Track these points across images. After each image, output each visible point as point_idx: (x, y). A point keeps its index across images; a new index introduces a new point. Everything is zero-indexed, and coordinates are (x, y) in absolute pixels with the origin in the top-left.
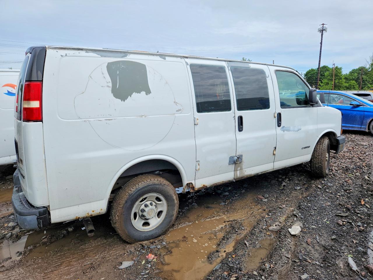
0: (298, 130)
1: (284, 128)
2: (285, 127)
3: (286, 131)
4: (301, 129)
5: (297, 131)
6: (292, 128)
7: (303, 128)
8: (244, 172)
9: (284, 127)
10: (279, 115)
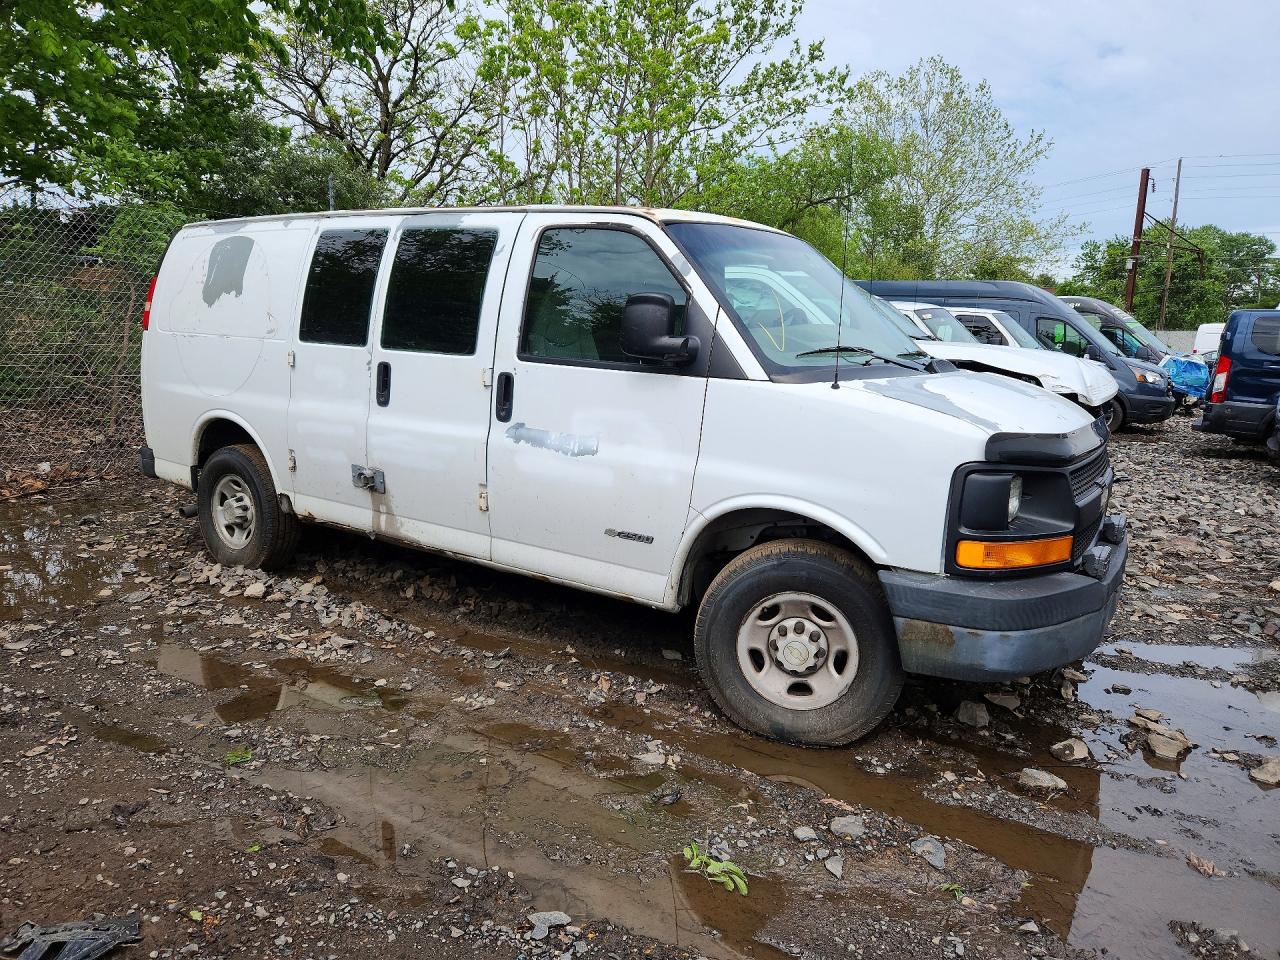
0: (581, 453)
1: (522, 431)
2: (527, 426)
3: (527, 442)
4: (594, 453)
5: (573, 454)
6: (553, 438)
7: (607, 452)
8: (399, 525)
9: (521, 425)
10: (506, 383)
